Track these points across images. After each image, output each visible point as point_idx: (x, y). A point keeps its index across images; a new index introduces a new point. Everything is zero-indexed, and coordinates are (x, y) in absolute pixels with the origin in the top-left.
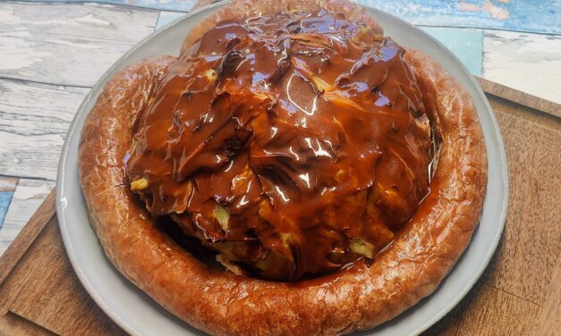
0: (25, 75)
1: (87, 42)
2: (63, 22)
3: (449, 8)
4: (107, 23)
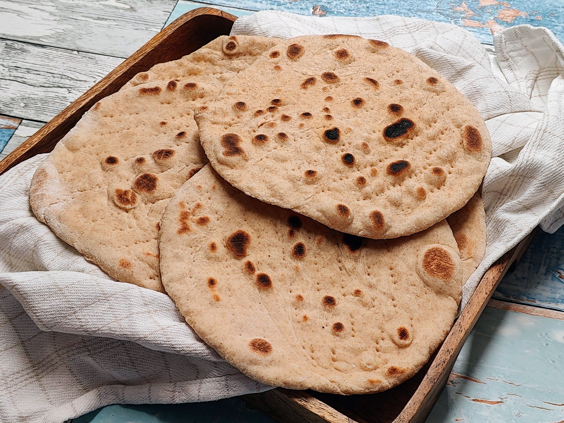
0: (45, 42)
1: (106, 19)
2: (88, 4)
3: (453, 23)
4: (128, 7)
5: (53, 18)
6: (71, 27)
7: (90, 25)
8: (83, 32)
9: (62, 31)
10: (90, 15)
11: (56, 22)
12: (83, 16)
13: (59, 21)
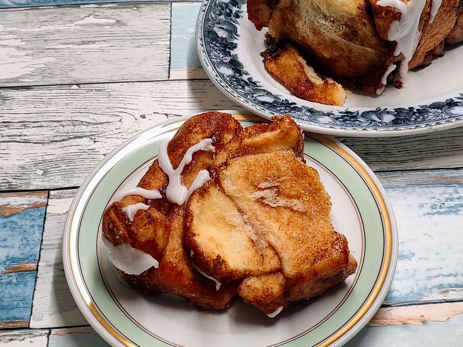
0: (27, 82)
2: (61, 27)
4: (112, 21)
5: (24, 53)
6: (53, 60)
7: (77, 53)
8: (72, 62)
9: (44, 66)
10: (70, 41)
11: (31, 57)
12: (62, 44)
13: (33, 55)
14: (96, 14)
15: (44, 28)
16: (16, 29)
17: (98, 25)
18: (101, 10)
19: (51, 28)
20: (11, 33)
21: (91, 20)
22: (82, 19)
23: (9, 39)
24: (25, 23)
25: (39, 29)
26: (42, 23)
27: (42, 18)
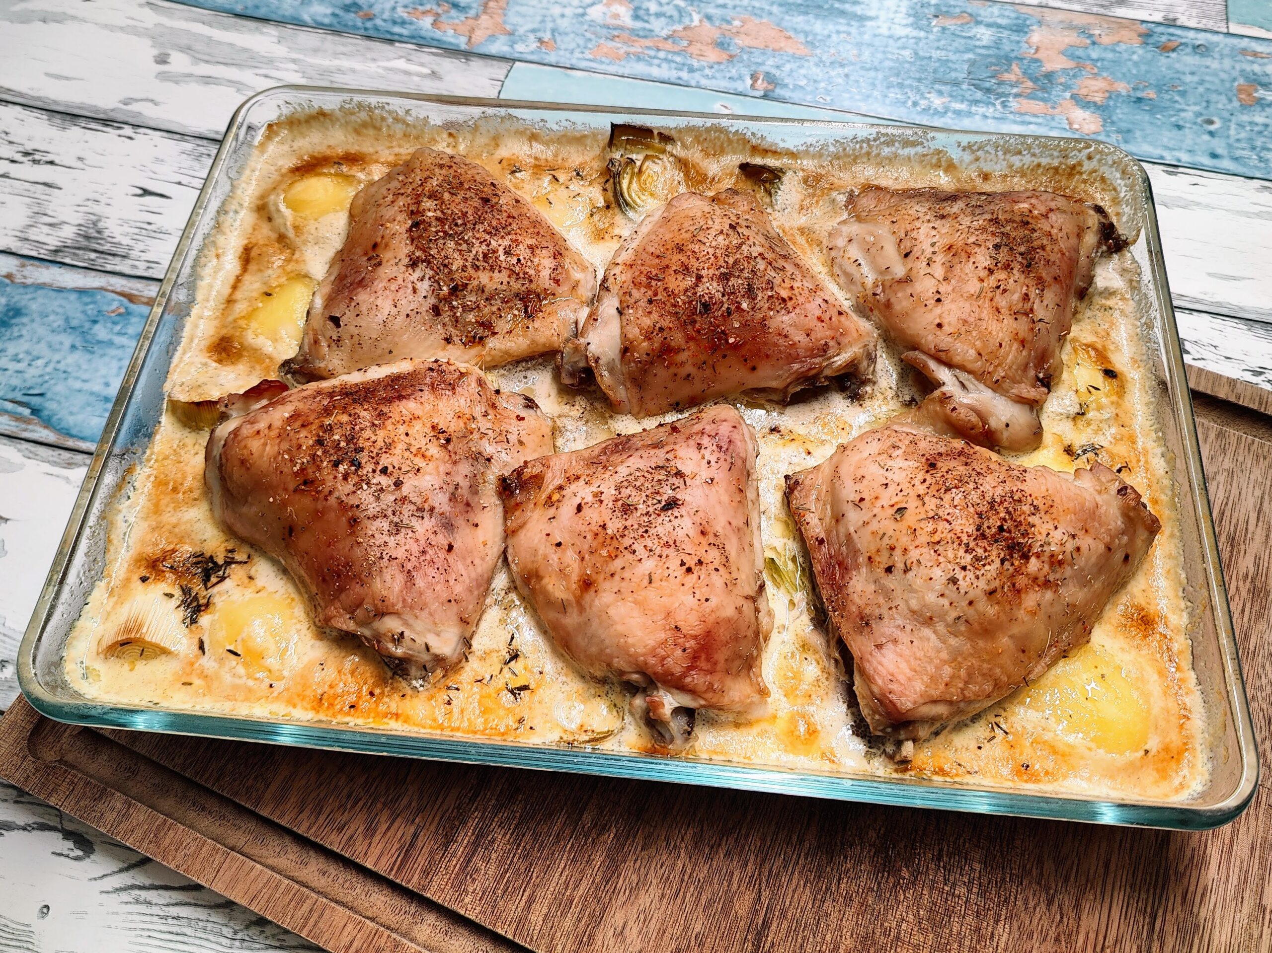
2: (358, 66)
3: (999, 107)
4: (426, 71)
14: (411, 57)
15: (337, 62)
16: (301, 57)
17: (407, 73)
18: (419, 54)
19: (345, 63)
20: (294, 61)
21: (401, 64)
22: (389, 60)
23: (286, 70)
24: (316, 51)
25: (331, 63)
26: (336, 55)
27: (341, 49)
